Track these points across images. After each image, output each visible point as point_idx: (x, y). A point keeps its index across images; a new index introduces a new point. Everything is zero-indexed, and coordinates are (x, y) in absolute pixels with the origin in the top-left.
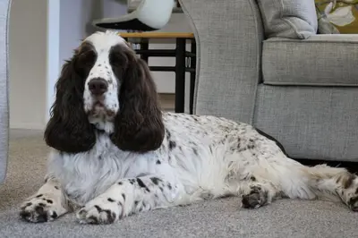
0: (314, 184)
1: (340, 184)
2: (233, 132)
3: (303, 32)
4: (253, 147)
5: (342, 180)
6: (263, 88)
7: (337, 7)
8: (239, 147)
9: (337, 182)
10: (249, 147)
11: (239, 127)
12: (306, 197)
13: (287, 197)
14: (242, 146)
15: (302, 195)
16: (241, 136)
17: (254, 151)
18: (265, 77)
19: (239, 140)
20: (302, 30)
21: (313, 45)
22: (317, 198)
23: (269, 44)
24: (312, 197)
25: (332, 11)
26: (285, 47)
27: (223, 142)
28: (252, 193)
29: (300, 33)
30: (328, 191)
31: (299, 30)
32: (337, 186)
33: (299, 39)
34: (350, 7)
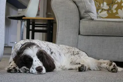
0: (99, 65)
1: (108, 65)
2: (71, 50)
3: (94, 18)
4: (78, 54)
5: (108, 64)
6: (80, 36)
7: (102, 11)
8: (73, 54)
9: (107, 64)
10: (77, 54)
11: (73, 48)
12: (97, 70)
13: (91, 70)
14: (75, 54)
15: (95, 69)
16: (74, 51)
17: (79, 55)
18: (81, 32)
19: (73, 52)
20: (93, 17)
21: (97, 22)
22: (100, 70)
23: (83, 21)
24: (99, 69)
25: (100, 12)
26: (88, 22)
27: (68, 53)
28: (82, 66)
29: (92, 18)
30: (104, 68)
31: (92, 17)
32: (107, 66)
33: (92, 20)
34: (106, 11)
